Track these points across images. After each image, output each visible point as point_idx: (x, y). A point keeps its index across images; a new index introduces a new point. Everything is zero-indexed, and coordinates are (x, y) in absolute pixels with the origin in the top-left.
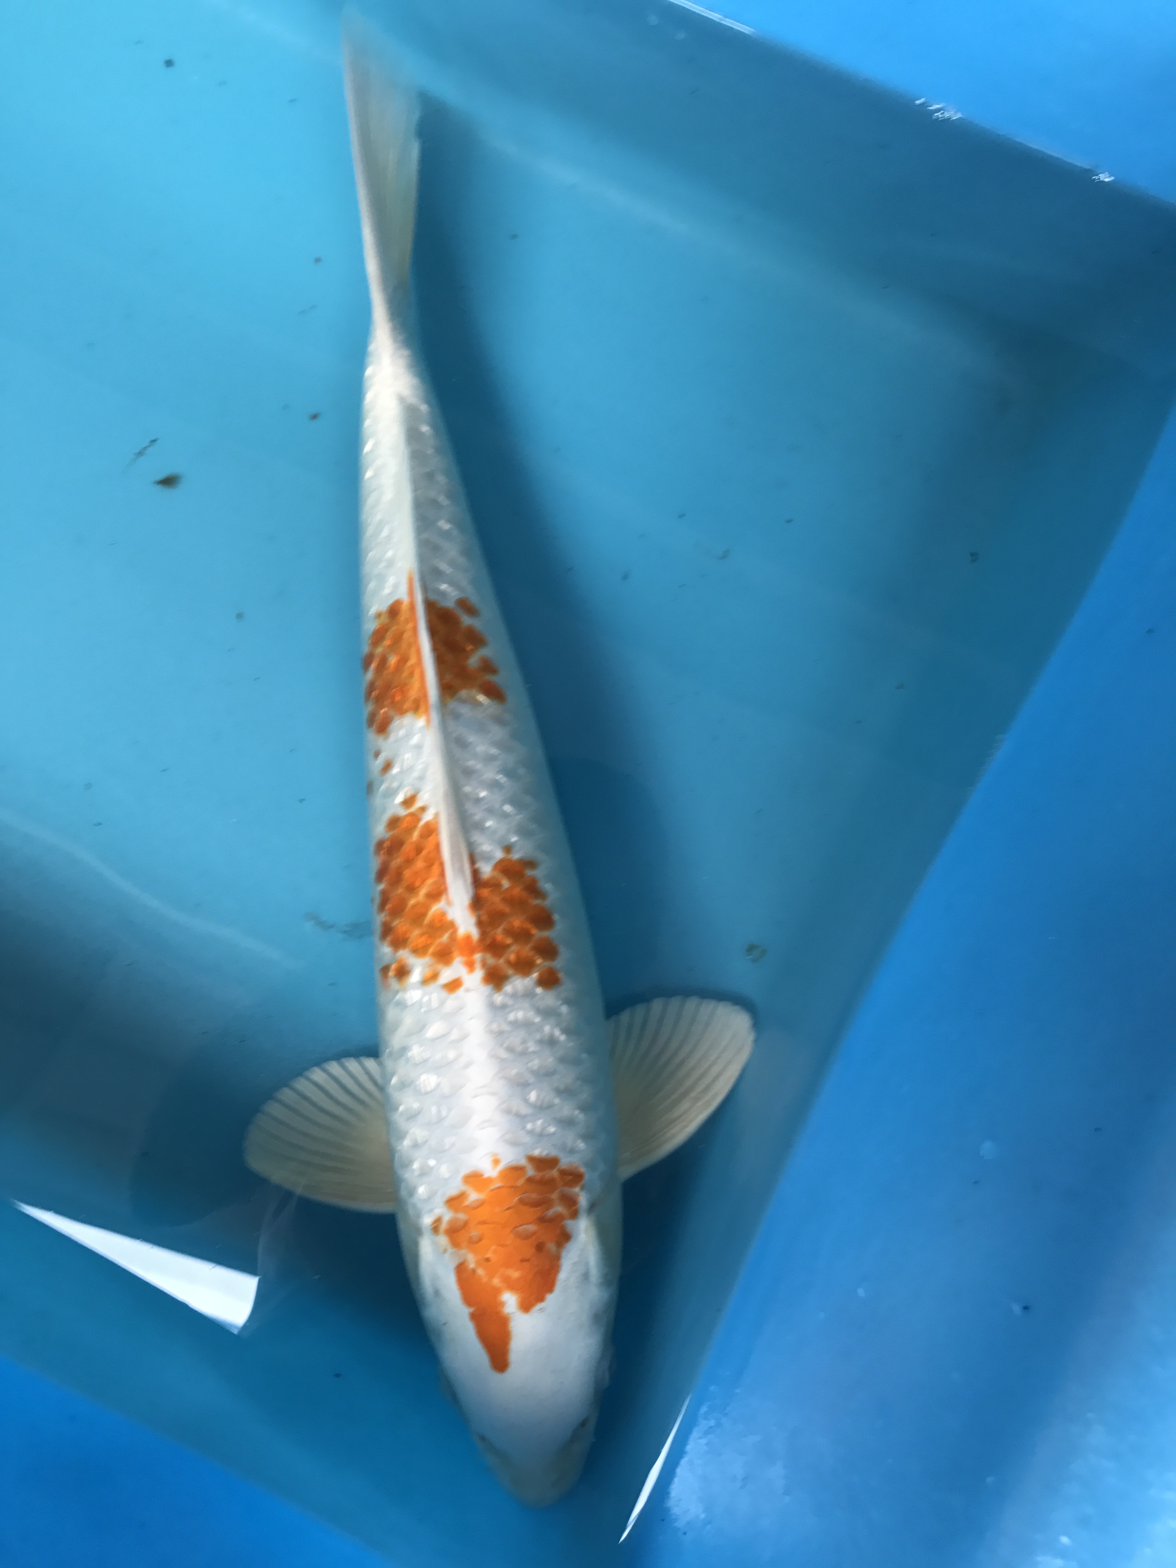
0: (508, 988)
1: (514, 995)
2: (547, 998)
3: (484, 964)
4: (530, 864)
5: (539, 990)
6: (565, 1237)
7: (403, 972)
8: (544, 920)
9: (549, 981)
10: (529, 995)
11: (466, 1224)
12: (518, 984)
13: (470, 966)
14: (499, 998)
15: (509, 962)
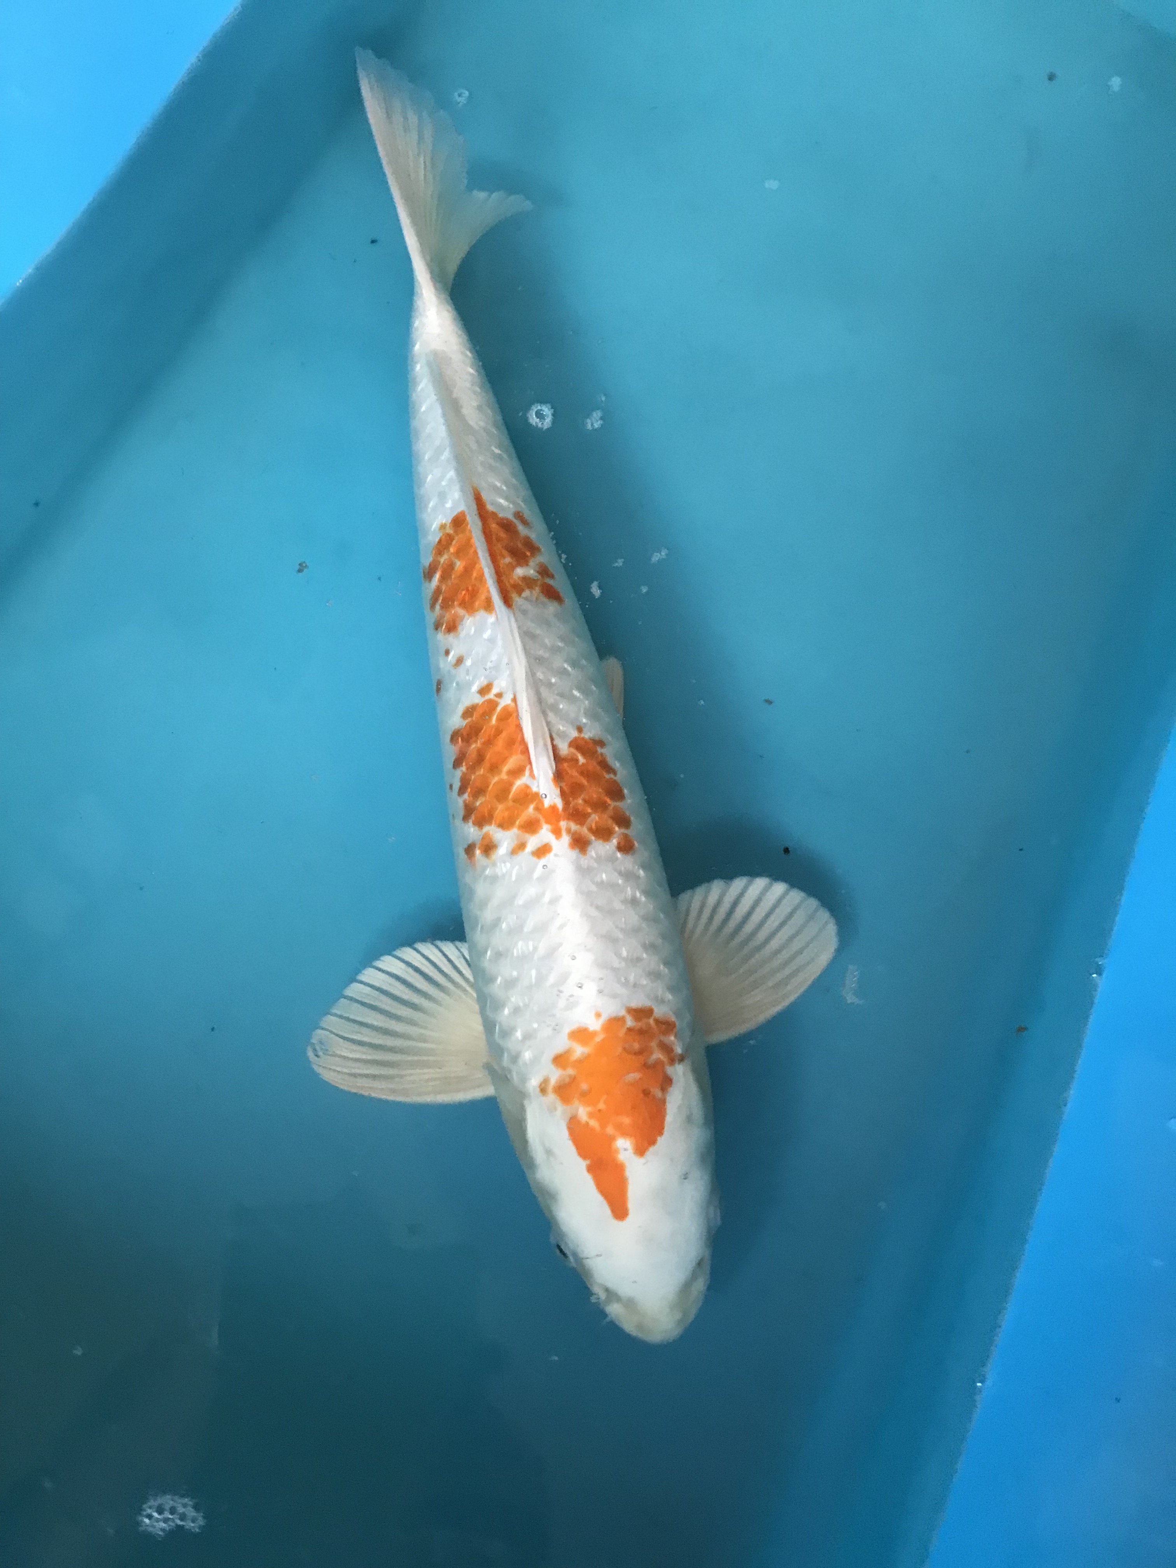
0: (592, 852)
1: (598, 859)
2: (626, 862)
3: (569, 831)
4: (601, 743)
5: (619, 855)
6: (667, 1082)
7: (489, 848)
8: (616, 793)
9: (626, 847)
10: (612, 859)
11: (573, 1079)
12: (601, 849)
13: (557, 832)
14: (585, 861)
15: (590, 830)
